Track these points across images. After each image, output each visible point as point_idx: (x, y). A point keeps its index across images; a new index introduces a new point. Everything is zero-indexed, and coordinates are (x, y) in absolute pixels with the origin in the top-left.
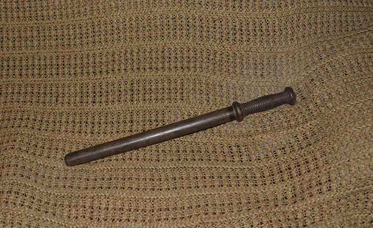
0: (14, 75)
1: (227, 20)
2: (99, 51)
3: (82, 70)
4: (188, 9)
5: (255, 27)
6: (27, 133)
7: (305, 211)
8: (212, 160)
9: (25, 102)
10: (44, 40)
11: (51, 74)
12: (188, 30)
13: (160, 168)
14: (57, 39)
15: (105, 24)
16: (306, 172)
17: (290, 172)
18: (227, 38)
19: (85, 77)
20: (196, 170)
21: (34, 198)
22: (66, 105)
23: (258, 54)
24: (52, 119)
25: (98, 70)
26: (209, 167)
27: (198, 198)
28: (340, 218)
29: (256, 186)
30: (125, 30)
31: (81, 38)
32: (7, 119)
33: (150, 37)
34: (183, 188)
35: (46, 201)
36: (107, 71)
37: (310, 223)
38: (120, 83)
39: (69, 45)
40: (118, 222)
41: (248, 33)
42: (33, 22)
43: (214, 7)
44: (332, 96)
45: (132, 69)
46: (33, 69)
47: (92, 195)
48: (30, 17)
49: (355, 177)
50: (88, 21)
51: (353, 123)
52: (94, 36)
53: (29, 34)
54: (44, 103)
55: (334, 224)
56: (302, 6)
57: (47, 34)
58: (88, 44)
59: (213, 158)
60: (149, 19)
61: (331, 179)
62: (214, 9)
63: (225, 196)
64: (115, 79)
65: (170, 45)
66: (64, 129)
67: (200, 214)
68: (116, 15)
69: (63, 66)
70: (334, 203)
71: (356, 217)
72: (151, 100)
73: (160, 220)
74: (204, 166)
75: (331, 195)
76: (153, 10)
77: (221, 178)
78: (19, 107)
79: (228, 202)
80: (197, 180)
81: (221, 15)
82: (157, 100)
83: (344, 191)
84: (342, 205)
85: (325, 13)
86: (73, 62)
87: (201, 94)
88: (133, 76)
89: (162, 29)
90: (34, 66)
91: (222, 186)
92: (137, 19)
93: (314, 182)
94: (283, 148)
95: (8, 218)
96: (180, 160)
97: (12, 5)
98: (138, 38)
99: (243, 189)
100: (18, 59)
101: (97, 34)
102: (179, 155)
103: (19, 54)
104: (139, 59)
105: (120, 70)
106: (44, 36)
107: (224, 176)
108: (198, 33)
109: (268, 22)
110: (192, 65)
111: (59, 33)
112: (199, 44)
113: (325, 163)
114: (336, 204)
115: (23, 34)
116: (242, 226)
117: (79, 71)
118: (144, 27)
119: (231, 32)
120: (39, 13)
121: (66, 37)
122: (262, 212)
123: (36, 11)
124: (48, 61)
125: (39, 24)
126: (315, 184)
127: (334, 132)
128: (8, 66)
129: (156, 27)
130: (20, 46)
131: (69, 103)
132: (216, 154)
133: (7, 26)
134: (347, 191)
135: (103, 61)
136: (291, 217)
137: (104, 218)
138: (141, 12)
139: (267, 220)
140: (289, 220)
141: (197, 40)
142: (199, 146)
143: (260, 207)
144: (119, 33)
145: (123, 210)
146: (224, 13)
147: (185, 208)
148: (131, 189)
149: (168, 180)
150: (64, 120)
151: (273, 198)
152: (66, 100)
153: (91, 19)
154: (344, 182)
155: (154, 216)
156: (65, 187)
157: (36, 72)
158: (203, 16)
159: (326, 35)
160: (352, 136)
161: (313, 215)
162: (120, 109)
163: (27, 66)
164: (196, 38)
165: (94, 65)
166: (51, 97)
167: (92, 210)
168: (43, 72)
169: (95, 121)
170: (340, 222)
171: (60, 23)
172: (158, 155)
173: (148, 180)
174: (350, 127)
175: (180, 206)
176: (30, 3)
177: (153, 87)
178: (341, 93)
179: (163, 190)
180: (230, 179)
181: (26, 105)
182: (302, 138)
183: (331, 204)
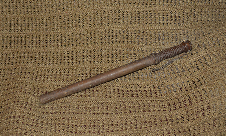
0: (21, 46)
1: (147, 12)
2: (72, 32)
3: (62, 44)
4: (123, 7)
5: (164, 16)
6: (28, 82)
7: (194, 126)
8: (139, 96)
9: (27, 62)
10: (39, 25)
11: (43, 46)
12: (123, 19)
13: (108, 102)
14: (47, 25)
15: (75, 16)
16: (195, 103)
17: (185, 103)
18: (147, 23)
19: (63, 48)
20: (129, 103)
21: (33, 120)
22: (51, 65)
23: (165, 31)
24: (43, 73)
25: (71, 44)
26: (137, 100)
27: (131, 118)
28: (215, 131)
29: (165, 111)
30: (87, 20)
31: (61, 24)
32: (17, 73)
33: (101, 24)
34: (122, 113)
35: (41, 121)
36: (76, 44)
37: (197, 133)
38: (84, 51)
39: (54, 29)
40: (83, 134)
41: (159, 19)
42: (32, 15)
43: (139, 5)
44: (211, 57)
45: (91, 43)
46: (32, 43)
47: (68, 117)
48: (31, 12)
49: (224, 107)
50: (65, 15)
51: (223, 75)
52: (68, 23)
53: (30, 21)
54: (39, 63)
55: (211, 134)
56: (193, 4)
57: (41, 22)
58: (65, 28)
59: (139, 95)
60: (101, 13)
61: (210, 107)
62: (139, 6)
63: (147, 117)
64: (81, 49)
65: (113, 28)
66: (50, 79)
67: (132, 128)
68: (82, 11)
69: (50, 41)
70: (212, 122)
71: (224, 131)
72: (101, 61)
73: (108, 131)
74: (135, 100)
75: (210, 117)
76: (103, 7)
77: (145, 107)
78: (24, 65)
79: (149, 121)
80: (130, 108)
81: (143, 9)
82: (105, 61)
83: (218, 115)
84: (216, 123)
85: (207, 9)
86: (56, 39)
87: (131, 56)
88: (92, 47)
89: (108, 19)
90: (33, 41)
91: (145, 111)
92: (94, 13)
93: (200, 109)
94: (181, 89)
95: (18, 131)
96: (119, 97)
97: (20, 4)
98: (94, 25)
99: (157, 113)
100: (24, 37)
101: (71, 22)
102: (119, 94)
103: (24, 34)
104: (95, 37)
105: (84, 43)
106: (39, 23)
107: (146, 105)
108: (129, 21)
109: (171, 13)
110: (126, 40)
111: (48, 21)
112: (130, 27)
113: (207, 97)
114: (213, 122)
115: (27, 22)
116: (157, 135)
117: (59, 44)
118: (98, 18)
119: (149, 19)
120: (36, 10)
121: (52, 24)
122: (169, 127)
123: (34, 8)
124: (41, 38)
125: (36, 16)
126: (201, 110)
127: (212, 79)
128: (18, 41)
129: (105, 18)
130: (25, 29)
131: (53, 64)
132: (142, 92)
133: (18, 17)
134: (219, 115)
135: (74, 38)
136: (187, 130)
137: (75, 132)
138: (96, 9)
139: (172, 132)
140: (185, 132)
141: (129, 25)
142: (131, 87)
143: (168, 124)
144: (83, 21)
145: (86, 126)
146: (145, 8)
147: (123, 124)
148: (90, 114)
149: (112, 109)
150: (50, 74)
151: (175, 118)
152: (51, 62)
153: (67, 13)
154: (218, 110)
155: (104, 129)
156: (52, 113)
157: (34, 44)
158: (132, 11)
159: (207, 22)
160: (223, 82)
161: (199, 129)
162: (84, 66)
163: (29, 41)
164: (128, 24)
165: (69, 40)
166: (43, 60)
167: (68, 127)
168: (38, 45)
169: (69, 74)
170: (215, 133)
171: (49, 15)
172: (106, 94)
173: (100, 109)
174: (221, 76)
175: (120, 123)
176: (31, 3)
177: (103, 54)
178: (216, 56)
179: (109, 114)
180: (150, 107)
181: (28, 64)
182: (192, 83)
183: (210, 122)
